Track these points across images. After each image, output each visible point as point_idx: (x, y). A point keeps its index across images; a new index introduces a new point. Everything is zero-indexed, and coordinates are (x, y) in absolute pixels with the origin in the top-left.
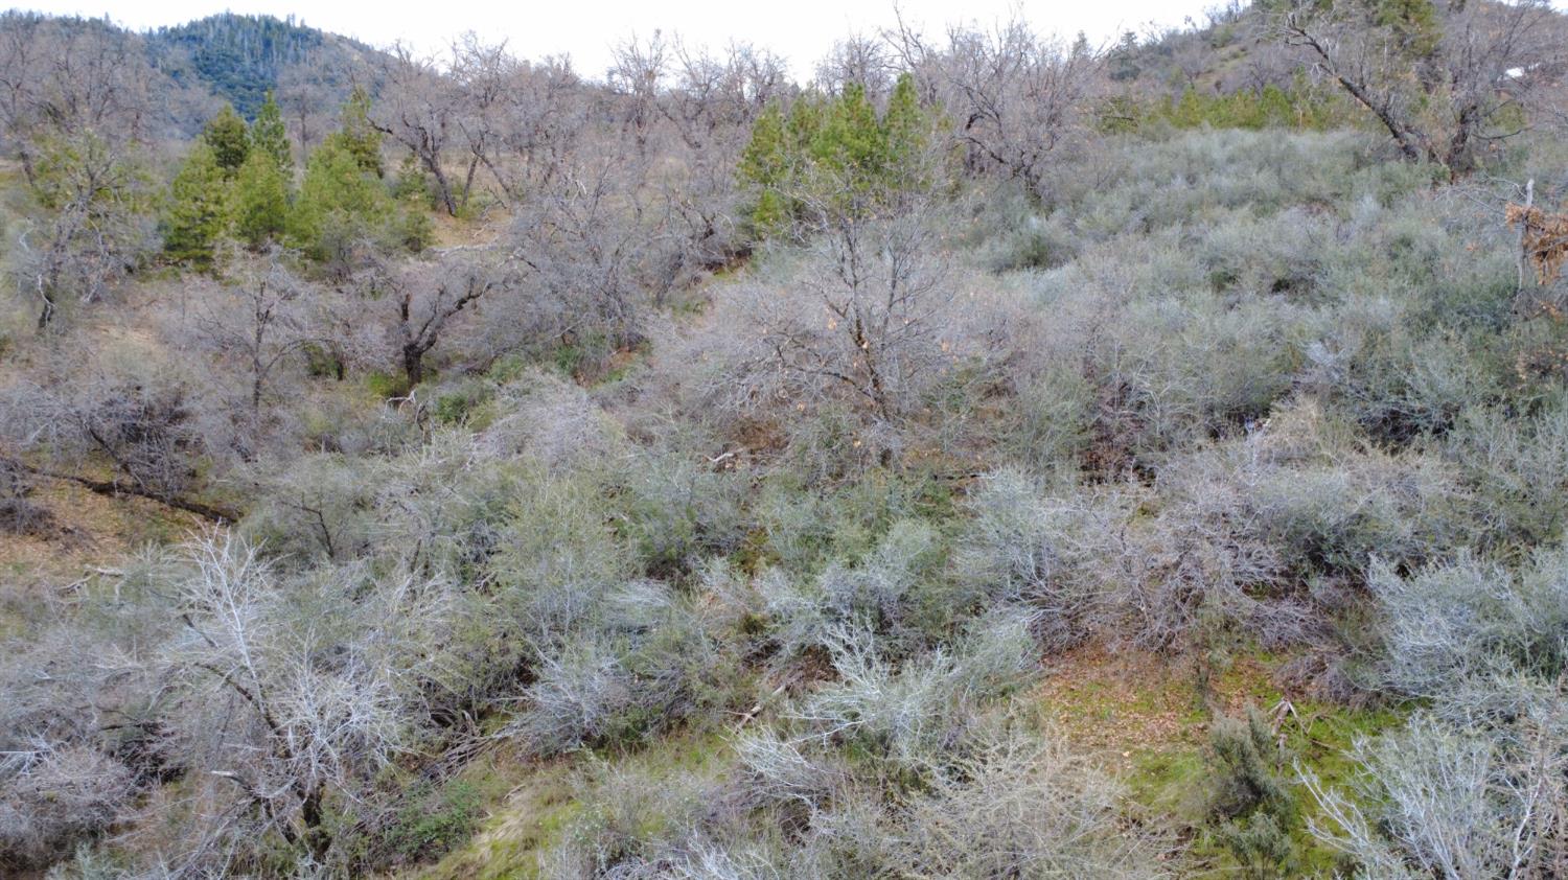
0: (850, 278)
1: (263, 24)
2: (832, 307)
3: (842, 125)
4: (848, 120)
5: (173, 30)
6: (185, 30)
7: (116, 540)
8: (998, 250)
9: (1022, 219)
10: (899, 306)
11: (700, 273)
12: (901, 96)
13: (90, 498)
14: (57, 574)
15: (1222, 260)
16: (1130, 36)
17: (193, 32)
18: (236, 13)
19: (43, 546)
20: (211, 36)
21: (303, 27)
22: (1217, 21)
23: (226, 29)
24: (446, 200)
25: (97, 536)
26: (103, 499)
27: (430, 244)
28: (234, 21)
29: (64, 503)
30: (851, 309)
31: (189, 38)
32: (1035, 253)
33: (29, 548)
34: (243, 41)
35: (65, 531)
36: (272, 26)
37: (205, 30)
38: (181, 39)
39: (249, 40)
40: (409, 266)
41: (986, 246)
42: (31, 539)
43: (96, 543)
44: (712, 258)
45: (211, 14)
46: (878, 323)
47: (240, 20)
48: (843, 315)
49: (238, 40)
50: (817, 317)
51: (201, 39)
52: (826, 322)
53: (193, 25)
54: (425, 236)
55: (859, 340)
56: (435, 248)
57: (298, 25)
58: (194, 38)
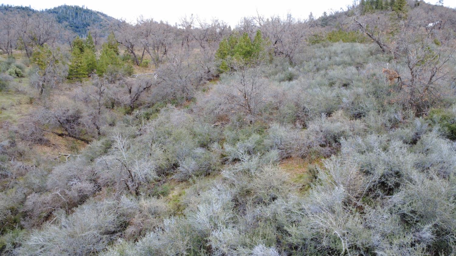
0: (243, 84)
1: (75, 8)
2: (239, 90)
3: (243, 44)
4: (244, 42)
5: (49, 10)
6: (52, 10)
7: (65, 147)
8: (280, 76)
9: (287, 68)
10: (254, 90)
11: (206, 82)
12: (258, 36)
13: (57, 137)
14: (53, 154)
15: (332, 79)
16: (325, 13)
17: (55, 11)
18: (67, 5)
19: (49, 148)
20: (60, 11)
21: (87, 9)
22: (350, 9)
23: (64, 10)
24: (137, 61)
25: (60, 146)
26: (61, 138)
27: (133, 73)
28: (67, 7)
29: (52, 138)
30: (244, 91)
31: (54, 12)
32: (290, 77)
33: (46, 148)
34: (69, 13)
35: (53, 145)
36: (78, 9)
37: (58, 10)
38: (51, 12)
39: (71, 13)
40: (129, 79)
41: (278, 75)
42: (46, 146)
43: (60, 147)
44: (209, 78)
45: (60, 5)
46: (250, 94)
47: (69, 7)
48: (242, 92)
49: (68, 13)
50: (236, 93)
51: (57, 12)
52: (238, 94)
53: (55, 8)
54: (132, 71)
55: (245, 97)
56: (134, 74)
57: (85, 8)
58: (55, 12)
